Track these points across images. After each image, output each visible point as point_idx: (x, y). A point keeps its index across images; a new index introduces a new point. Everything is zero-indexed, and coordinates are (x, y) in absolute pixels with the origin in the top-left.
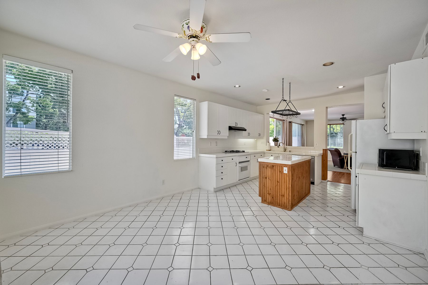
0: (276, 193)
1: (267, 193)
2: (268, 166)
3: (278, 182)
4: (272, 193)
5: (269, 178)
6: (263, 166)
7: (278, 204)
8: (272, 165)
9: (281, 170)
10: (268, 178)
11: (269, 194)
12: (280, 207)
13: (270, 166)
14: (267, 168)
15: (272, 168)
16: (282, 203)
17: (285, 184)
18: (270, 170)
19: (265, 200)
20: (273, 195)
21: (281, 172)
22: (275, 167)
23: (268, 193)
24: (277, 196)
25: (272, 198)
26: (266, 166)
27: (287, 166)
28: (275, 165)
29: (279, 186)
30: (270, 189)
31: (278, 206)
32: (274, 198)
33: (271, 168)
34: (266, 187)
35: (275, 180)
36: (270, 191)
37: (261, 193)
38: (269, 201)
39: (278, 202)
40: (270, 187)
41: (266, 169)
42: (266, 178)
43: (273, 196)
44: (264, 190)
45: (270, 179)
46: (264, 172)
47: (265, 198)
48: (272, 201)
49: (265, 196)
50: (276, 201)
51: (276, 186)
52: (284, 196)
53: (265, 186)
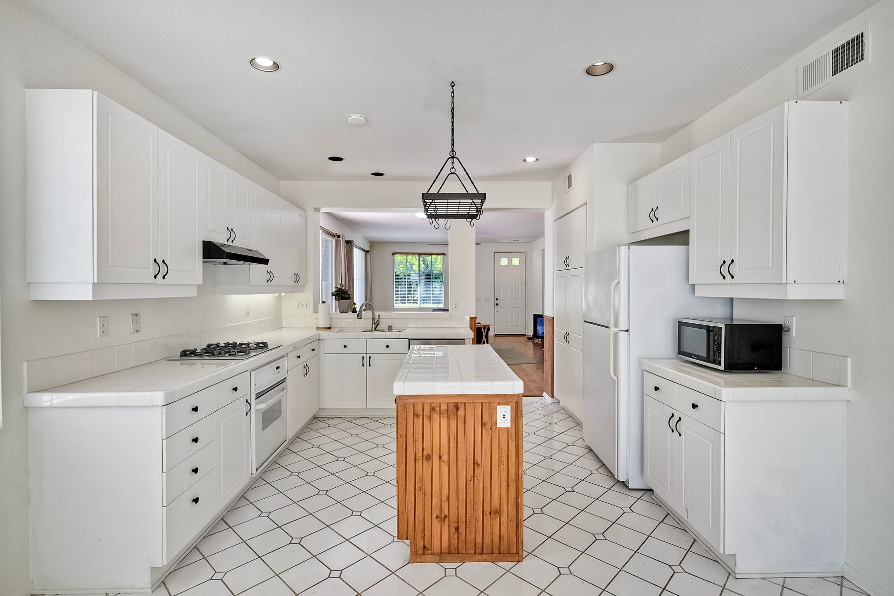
0: (470, 509)
1: (435, 516)
2: (437, 409)
3: (476, 464)
4: (453, 511)
5: (440, 458)
6: (415, 410)
7: (479, 546)
8: (451, 406)
9: (486, 418)
10: (435, 458)
11: (442, 519)
12: (484, 556)
13: (444, 407)
14: (430, 418)
15: (451, 417)
16: (492, 541)
17: (504, 467)
18: (444, 422)
19: (425, 548)
20: (458, 519)
21: (489, 424)
22: (465, 409)
23: (437, 517)
24: (475, 518)
25: (453, 530)
26: (427, 409)
27: (510, 399)
28: (465, 404)
29: (480, 478)
30: (444, 498)
31: (479, 557)
32: (462, 530)
33: (448, 417)
34: (428, 493)
35: (466, 458)
36: (445, 505)
37: (407, 522)
38: (441, 548)
39: (479, 539)
40: (445, 492)
41: (427, 422)
42: (429, 458)
43: (458, 523)
44: (419, 507)
45: (445, 458)
46: (419, 436)
47: (424, 541)
48: (454, 542)
49: (423, 530)
50: (470, 538)
51: (468, 480)
52: (498, 512)
53: (424, 493)
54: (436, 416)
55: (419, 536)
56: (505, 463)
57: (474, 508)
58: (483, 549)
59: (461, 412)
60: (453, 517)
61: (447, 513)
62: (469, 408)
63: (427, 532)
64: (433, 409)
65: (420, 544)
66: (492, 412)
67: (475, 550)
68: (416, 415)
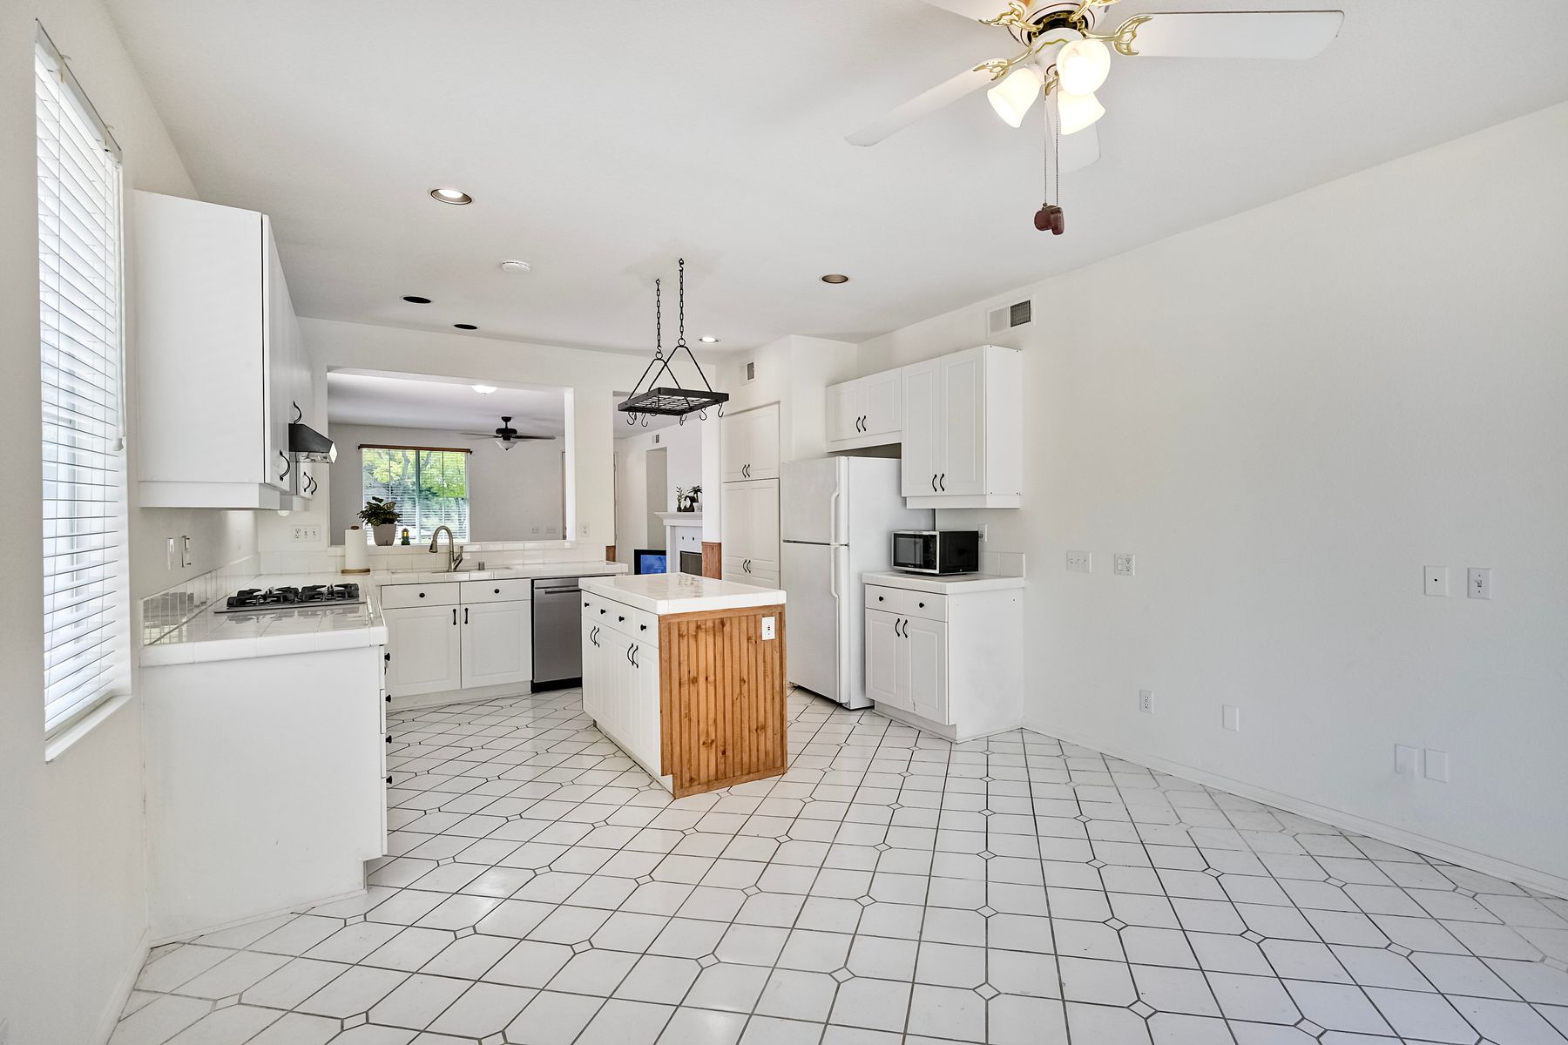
0: (737, 729)
1: (701, 743)
2: (703, 627)
3: (742, 681)
4: (720, 732)
5: (707, 679)
6: (679, 630)
7: (746, 767)
8: (716, 622)
9: (752, 632)
10: (702, 679)
11: (708, 744)
12: (751, 775)
13: (710, 624)
14: (696, 637)
15: (717, 634)
16: (758, 758)
17: (769, 680)
18: (710, 640)
19: (691, 779)
20: (725, 742)
21: (754, 639)
22: (731, 624)
23: (704, 744)
24: (742, 738)
25: (720, 754)
26: (693, 627)
27: (774, 610)
28: (731, 618)
29: (746, 695)
30: (711, 722)
31: (746, 777)
32: (729, 753)
33: (714, 635)
34: (694, 719)
35: (732, 676)
36: (712, 729)
37: (672, 755)
38: (708, 776)
39: (746, 759)
40: (711, 716)
41: (692, 642)
42: (695, 681)
43: (725, 746)
44: (686, 736)
45: (711, 678)
46: (684, 658)
47: (690, 773)
48: (721, 767)
49: (690, 760)
50: (737, 759)
51: (735, 699)
52: (764, 727)
53: (690, 720)
54: (702, 635)
55: (685, 769)
56: (770, 676)
57: (741, 727)
58: (750, 768)
59: (727, 628)
60: (720, 742)
61: (714, 738)
62: (735, 622)
63: (694, 762)
64: (698, 627)
65: (686, 776)
66: (758, 626)
67: (742, 771)
68: (680, 636)
